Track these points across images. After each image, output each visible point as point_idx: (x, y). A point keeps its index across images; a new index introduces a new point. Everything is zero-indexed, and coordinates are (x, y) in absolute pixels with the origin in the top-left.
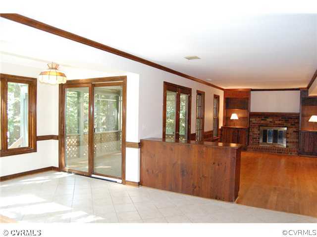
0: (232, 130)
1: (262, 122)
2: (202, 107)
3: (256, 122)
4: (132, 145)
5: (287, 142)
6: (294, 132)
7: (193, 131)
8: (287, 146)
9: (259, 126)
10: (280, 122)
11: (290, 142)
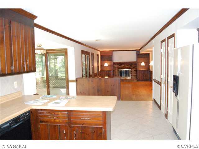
0: (105, 72)
1: (120, 67)
2: (93, 61)
3: (117, 67)
4: (72, 81)
5: (131, 76)
6: (134, 71)
7: (91, 74)
8: (132, 78)
9: (118, 69)
10: (128, 66)
11: (133, 76)
